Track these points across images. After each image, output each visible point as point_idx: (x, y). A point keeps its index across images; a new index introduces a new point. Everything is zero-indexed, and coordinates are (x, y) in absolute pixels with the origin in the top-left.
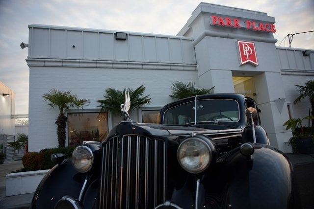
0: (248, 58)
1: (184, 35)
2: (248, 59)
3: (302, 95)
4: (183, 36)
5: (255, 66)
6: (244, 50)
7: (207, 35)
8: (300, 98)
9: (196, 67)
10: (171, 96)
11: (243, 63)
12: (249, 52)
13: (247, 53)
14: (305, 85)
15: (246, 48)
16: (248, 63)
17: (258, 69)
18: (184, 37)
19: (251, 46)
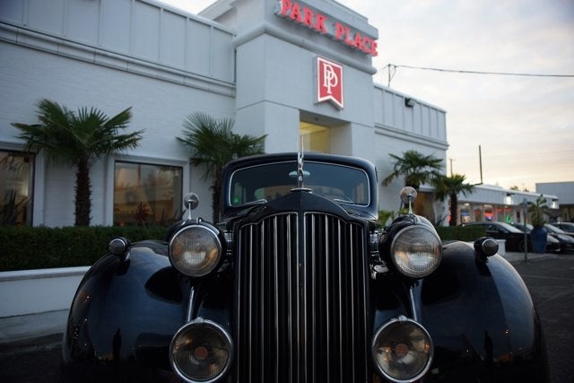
0: (329, 92)
1: (217, 19)
2: (329, 94)
3: (397, 173)
4: (215, 20)
5: (337, 108)
6: (325, 77)
7: (267, 32)
8: (391, 176)
9: (234, 89)
10: (179, 139)
11: (320, 100)
12: (333, 82)
13: (330, 84)
14: (402, 156)
15: (329, 72)
16: (329, 102)
17: (342, 116)
18: (216, 24)
19: (337, 71)
